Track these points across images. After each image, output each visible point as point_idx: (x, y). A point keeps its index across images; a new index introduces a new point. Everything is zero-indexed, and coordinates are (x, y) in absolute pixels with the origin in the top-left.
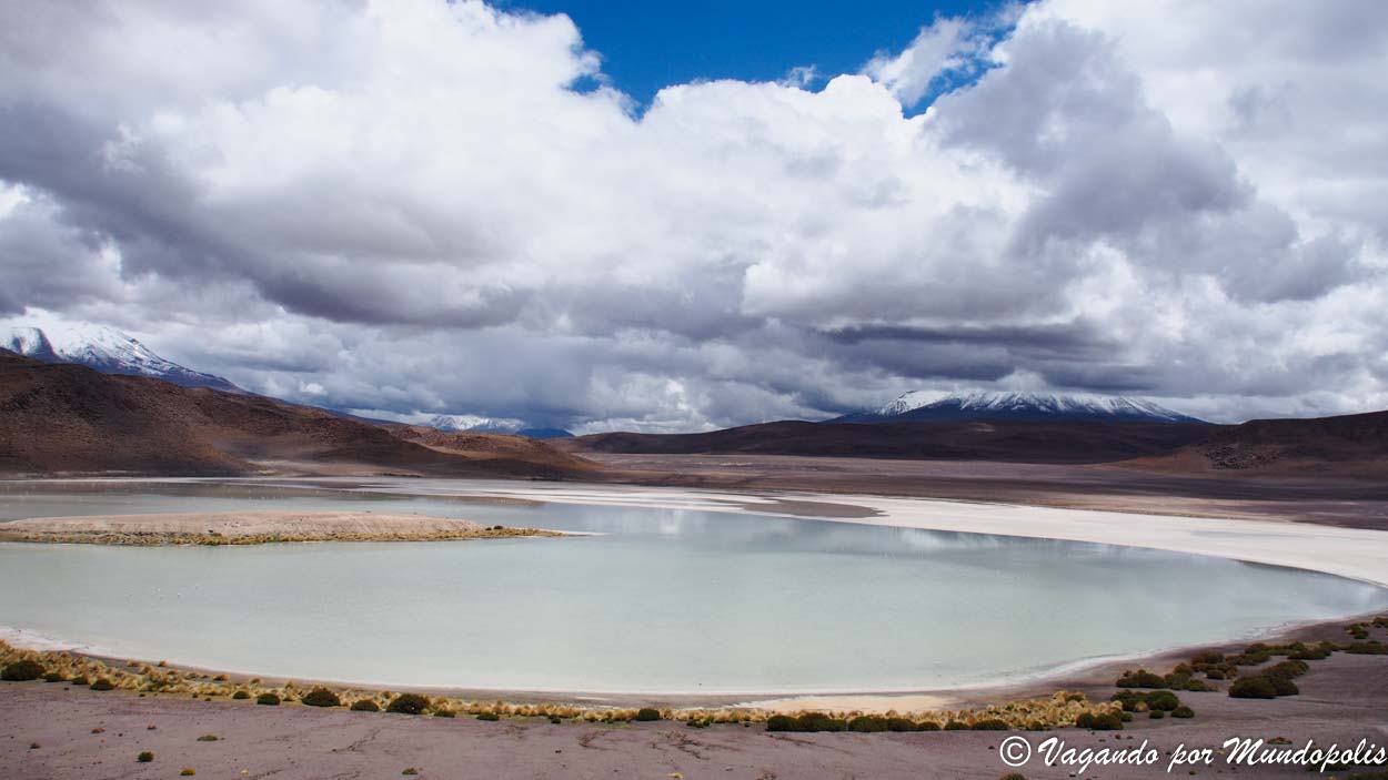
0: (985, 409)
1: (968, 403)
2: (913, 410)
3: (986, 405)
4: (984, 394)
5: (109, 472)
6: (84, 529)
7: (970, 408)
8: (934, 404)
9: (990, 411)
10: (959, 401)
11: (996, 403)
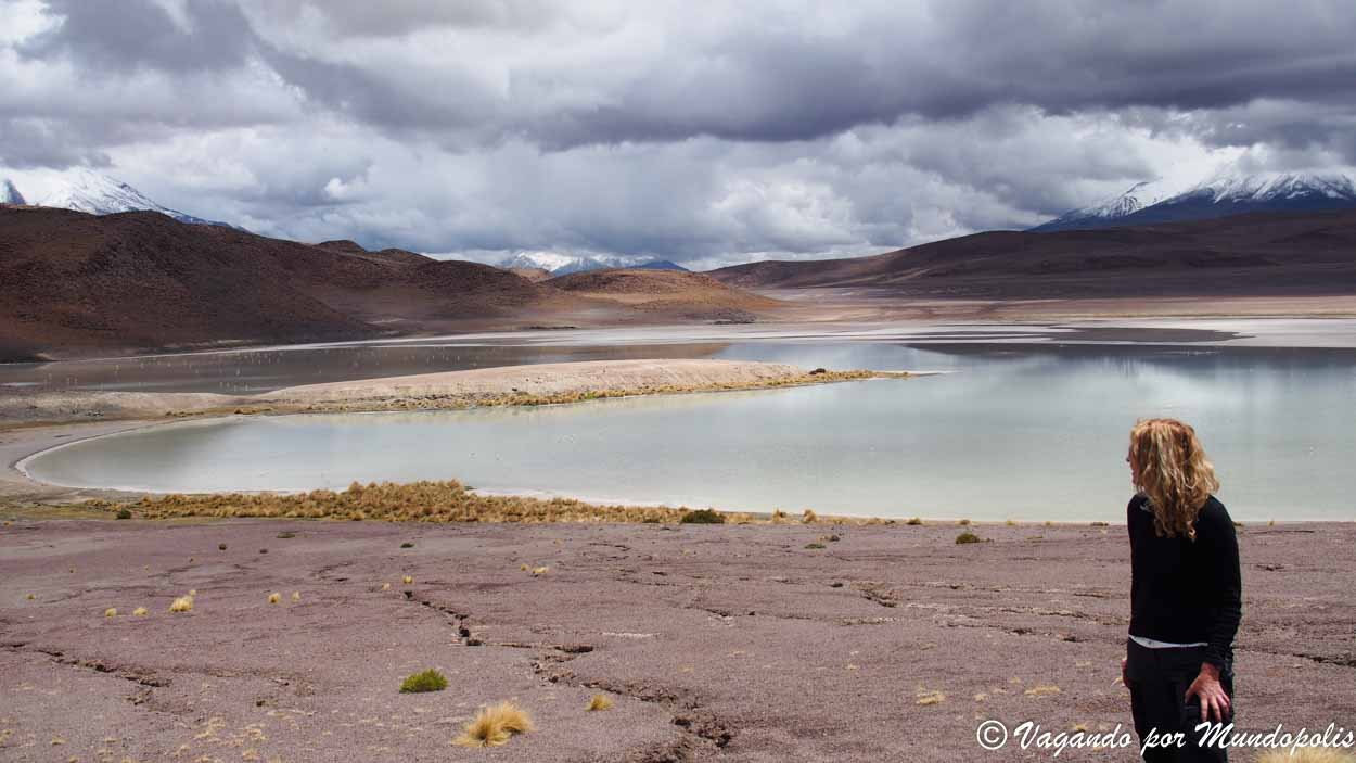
0: (1248, 200)
1: (1224, 194)
2: (1146, 208)
3: (1250, 195)
4: (1246, 180)
5: (220, 342)
6: (366, 395)
7: (1227, 200)
8: (1177, 198)
9: (1255, 202)
10: (1212, 192)
11: (1265, 190)
